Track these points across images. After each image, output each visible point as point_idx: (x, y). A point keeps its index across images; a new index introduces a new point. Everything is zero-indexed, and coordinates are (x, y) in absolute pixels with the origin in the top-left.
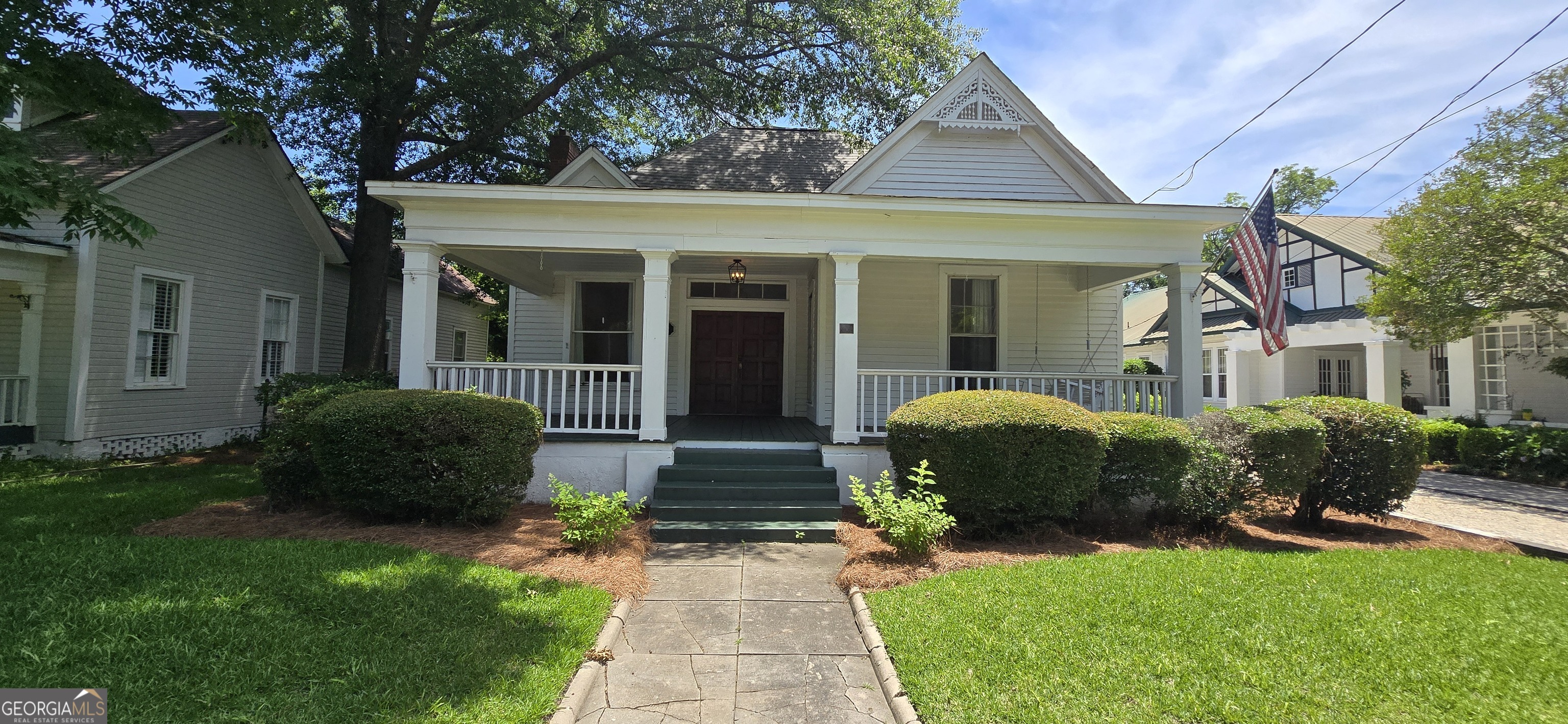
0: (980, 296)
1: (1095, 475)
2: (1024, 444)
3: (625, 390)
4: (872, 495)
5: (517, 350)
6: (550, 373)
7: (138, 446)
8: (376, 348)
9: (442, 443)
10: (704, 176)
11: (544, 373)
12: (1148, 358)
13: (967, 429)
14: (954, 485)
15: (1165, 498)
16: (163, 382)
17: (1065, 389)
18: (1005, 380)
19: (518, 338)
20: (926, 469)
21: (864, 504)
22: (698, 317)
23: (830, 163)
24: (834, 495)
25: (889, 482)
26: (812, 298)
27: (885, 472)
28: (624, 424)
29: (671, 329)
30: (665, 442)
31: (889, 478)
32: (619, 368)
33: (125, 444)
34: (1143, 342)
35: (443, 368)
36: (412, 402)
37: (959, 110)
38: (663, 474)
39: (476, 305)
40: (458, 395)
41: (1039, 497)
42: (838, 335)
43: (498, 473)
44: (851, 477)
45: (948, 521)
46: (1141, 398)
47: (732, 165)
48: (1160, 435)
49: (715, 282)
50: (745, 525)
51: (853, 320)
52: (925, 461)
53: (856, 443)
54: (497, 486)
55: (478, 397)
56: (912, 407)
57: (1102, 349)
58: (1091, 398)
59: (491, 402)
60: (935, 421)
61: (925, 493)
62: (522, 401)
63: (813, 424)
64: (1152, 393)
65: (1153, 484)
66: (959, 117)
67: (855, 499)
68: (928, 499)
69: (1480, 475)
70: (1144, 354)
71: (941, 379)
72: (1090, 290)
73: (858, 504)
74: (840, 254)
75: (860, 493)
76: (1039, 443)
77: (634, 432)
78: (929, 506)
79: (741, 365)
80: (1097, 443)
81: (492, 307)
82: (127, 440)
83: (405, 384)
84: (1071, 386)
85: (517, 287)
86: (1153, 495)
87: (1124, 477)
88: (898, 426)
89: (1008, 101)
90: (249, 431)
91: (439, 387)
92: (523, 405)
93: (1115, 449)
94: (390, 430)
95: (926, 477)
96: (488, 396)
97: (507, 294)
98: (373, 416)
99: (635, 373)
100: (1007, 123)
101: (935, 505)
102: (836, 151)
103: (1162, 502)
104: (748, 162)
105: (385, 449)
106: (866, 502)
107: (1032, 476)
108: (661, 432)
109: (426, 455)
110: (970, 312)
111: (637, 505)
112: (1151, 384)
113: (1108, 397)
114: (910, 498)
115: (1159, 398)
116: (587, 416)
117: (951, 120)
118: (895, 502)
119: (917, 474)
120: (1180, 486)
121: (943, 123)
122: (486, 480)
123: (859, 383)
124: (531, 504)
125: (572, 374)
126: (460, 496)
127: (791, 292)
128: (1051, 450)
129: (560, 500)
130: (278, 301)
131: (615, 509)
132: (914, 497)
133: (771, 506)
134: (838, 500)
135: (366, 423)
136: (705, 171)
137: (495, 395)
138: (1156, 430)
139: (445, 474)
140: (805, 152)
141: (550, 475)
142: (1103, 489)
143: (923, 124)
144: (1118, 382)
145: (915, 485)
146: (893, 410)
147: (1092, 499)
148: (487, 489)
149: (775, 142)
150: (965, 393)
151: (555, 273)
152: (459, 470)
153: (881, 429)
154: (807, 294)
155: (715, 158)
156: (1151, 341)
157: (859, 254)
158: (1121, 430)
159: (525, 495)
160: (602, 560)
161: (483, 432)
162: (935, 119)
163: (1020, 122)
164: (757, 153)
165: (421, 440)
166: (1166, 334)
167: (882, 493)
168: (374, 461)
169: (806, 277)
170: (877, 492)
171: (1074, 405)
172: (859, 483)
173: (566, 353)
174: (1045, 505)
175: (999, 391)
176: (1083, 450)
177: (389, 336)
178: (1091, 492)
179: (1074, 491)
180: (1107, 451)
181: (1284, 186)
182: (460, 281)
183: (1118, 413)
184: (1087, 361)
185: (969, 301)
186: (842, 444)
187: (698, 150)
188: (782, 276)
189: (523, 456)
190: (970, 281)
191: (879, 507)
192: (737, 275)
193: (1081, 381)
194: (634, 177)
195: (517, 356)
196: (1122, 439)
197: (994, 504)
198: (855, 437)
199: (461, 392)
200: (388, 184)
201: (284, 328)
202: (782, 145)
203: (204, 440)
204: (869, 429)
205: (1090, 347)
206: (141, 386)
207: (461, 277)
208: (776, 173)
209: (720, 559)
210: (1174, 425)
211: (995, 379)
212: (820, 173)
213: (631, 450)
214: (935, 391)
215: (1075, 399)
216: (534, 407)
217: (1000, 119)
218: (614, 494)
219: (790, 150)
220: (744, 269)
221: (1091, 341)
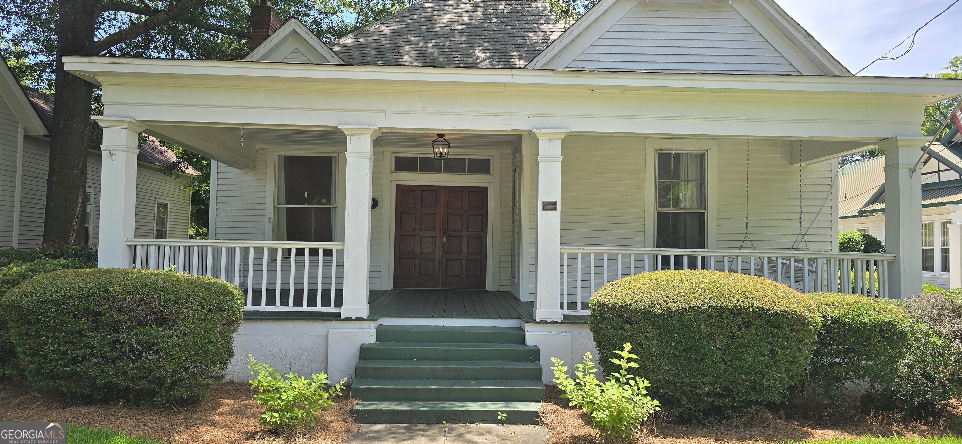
0: (688, 170)
1: (806, 358)
2: (731, 327)
3: (327, 265)
4: (574, 377)
5: (219, 224)
6: (251, 251)
8: (76, 221)
9: (140, 324)
11: (245, 251)
12: (866, 230)
13: (671, 312)
14: (659, 367)
15: (880, 383)
17: (776, 267)
18: (713, 258)
19: (220, 212)
20: (630, 352)
21: (566, 386)
22: (402, 191)
23: (536, 33)
24: (537, 375)
25: (592, 364)
26: (516, 172)
27: (588, 354)
28: (326, 302)
29: (375, 203)
30: (368, 320)
31: (591, 360)
32: (321, 246)
34: (861, 214)
35: (142, 246)
36: (110, 283)
38: (365, 352)
39: (178, 177)
40: (157, 274)
41: (747, 381)
42: (542, 214)
43: (197, 354)
44: (553, 359)
45: (653, 405)
46: (856, 275)
47: (436, 36)
48: (875, 318)
49: (419, 156)
50: (446, 405)
51: (556, 197)
52: (629, 344)
53: (559, 321)
54: (196, 366)
55: (178, 278)
56: (616, 287)
57: (815, 224)
58: (803, 276)
59: (190, 282)
60: (639, 303)
61: (628, 376)
62: (222, 280)
63: (516, 299)
64: (868, 270)
65: (867, 369)
67: (558, 381)
68: (632, 382)
70: (862, 226)
71: (646, 257)
72: (803, 164)
73: (560, 387)
74: (543, 130)
75: (563, 376)
76: (747, 327)
77: (336, 310)
78: (633, 390)
79: (445, 239)
80: (808, 326)
81: (195, 179)
83: (103, 263)
84: (783, 264)
85: (218, 161)
86: (867, 379)
87: (837, 360)
88: (601, 306)
91: (138, 265)
92: (223, 285)
93: (828, 332)
94: (87, 311)
95: (629, 360)
96: (187, 276)
97: (209, 165)
98: (70, 297)
99: (338, 250)
101: (639, 389)
102: (542, 21)
103: (878, 386)
104: (452, 33)
105: (82, 330)
106: (568, 385)
107: (740, 359)
108: (364, 310)
109: (123, 336)
110: (677, 185)
111: (338, 386)
112: (867, 262)
113: (822, 275)
114: (613, 381)
115: (876, 274)
116: (288, 291)
118: (599, 385)
119: (620, 357)
120: (896, 370)
122: (184, 361)
124: (232, 383)
125: (273, 251)
126: (159, 377)
127: (495, 167)
128: (759, 333)
129: (260, 381)
131: (315, 391)
132: (617, 380)
133: (473, 386)
134: (541, 380)
135: (63, 304)
136: (408, 42)
137: (194, 275)
138: (871, 313)
139: (144, 354)
141: (250, 356)
142: (815, 373)
144: (832, 261)
145: (618, 368)
146: (597, 288)
147: (803, 382)
148: (186, 369)
150: (672, 273)
151: (258, 147)
152: (157, 352)
153: (585, 306)
154: (511, 169)
155: (419, 29)
156: (870, 213)
157: (562, 131)
158: (832, 313)
159: (224, 376)
161: (182, 313)
164: (461, 23)
165: (118, 321)
166: (882, 206)
167: (584, 375)
168: (71, 342)
169: (510, 151)
170: (580, 375)
171: (783, 287)
172: (562, 366)
173: (269, 228)
174: (754, 389)
175: (706, 271)
176: (794, 333)
177: (89, 209)
178: (802, 376)
179: (784, 375)
180: (820, 334)
182: (161, 153)
183: (832, 294)
184: (801, 237)
185: (677, 176)
186: (545, 322)
187: (402, 21)
188: (486, 150)
189: (223, 336)
190: (678, 155)
191: (582, 390)
192: (441, 150)
193: (792, 260)
194: (336, 49)
195: (218, 233)
196: (835, 322)
197: (700, 388)
198: (558, 315)
199: (160, 271)
200: (86, 59)
204: (572, 305)
205: (803, 222)
207: (163, 148)
208: (480, 45)
209: (420, 441)
210: (890, 307)
211: (703, 258)
212: (525, 44)
213: (333, 327)
214: (640, 269)
215: (787, 278)
216: (234, 287)
218: (314, 376)
219: (494, 20)
220: (448, 144)
221: (804, 217)
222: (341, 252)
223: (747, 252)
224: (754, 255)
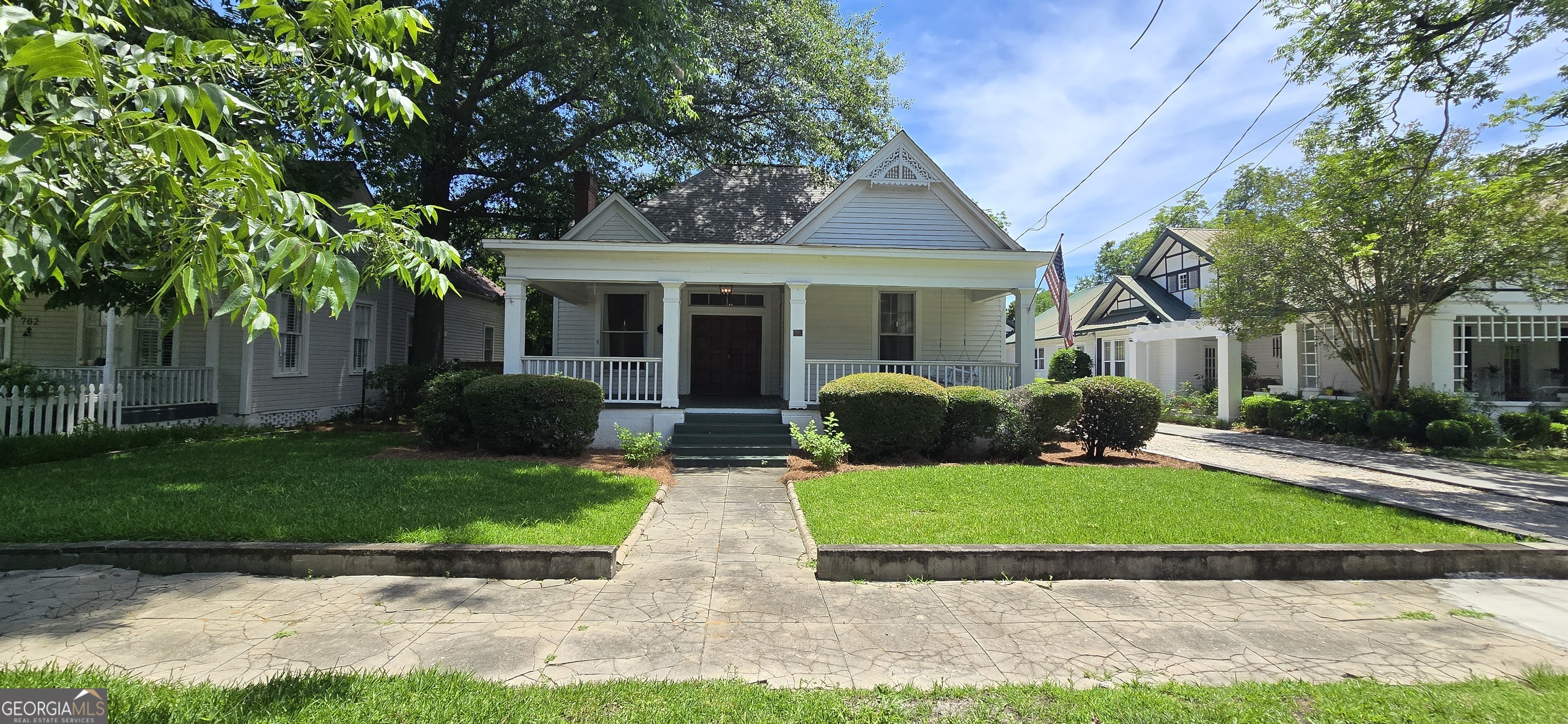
0: (903, 306)
3: (642, 376)
4: (804, 434)
5: (560, 346)
6: (602, 363)
7: (280, 419)
8: (438, 344)
10: (701, 208)
11: (580, 363)
14: (849, 427)
16: (293, 371)
17: (952, 373)
20: (833, 418)
21: (801, 443)
22: (695, 319)
23: (801, 195)
24: (789, 440)
25: (813, 426)
26: (782, 307)
28: (651, 397)
30: (678, 409)
31: (813, 423)
32: (638, 360)
33: (273, 417)
35: (530, 360)
36: (524, 382)
37: (886, 171)
38: (677, 427)
42: (793, 337)
43: (582, 424)
44: (796, 428)
45: (846, 447)
47: (723, 198)
48: (980, 398)
49: (709, 293)
50: (732, 457)
51: (802, 327)
52: (834, 413)
53: (804, 408)
54: (579, 432)
56: (833, 383)
60: (843, 391)
61: (833, 431)
63: (779, 399)
66: (886, 177)
67: (794, 436)
68: (835, 435)
69: (1277, 435)
71: (869, 366)
72: (982, 301)
73: (797, 442)
74: (795, 283)
75: (797, 433)
77: (658, 402)
78: (836, 439)
79: (729, 357)
80: (937, 403)
82: (274, 414)
84: (956, 371)
85: (560, 298)
89: (922, 165)
90: (347, 410)
91: (529, 371)
92: (594, 384)
95: (833, 422)
99: (658, 363)
100: (921, 181)
101: (839, 438)
102: (806, 184)
103: (987, 441)
104: (735, 195)
106: (799, 437)
108: (676, 403)
110: (895, 317)
111: (662, 445)
112: (1002, 369)
113: (980, 378)
114: (825, 434)
115: (1009, 378)
116: (626, 390)
117: (880, 179)
118: (816, 437)
119: (828, 420)
120: (995, 430)
121: (874, 181)
123: (806, 369)
127: (767, 304)
129: (622, 437)
130: (363, 307)
131: (653, 444)
132: (827, 433)
133: (748, 448)
134: (789, 443)
136: (701, 203)
137: (574, 378)
138: (978, 396)
140: (780, 185)
143: (859, 182)
144: (984, 368)
145: (827, 427)
149: (757, 177)
150: (886, 375)
153: (815, 399)
154: (776, 305)
155: (709, 192)
157: (807, 283)
159: (594, 439)
160: (648, 470)
162: (869, 178)
163: (930, 180)
164: (742, 187)
167: (810, 433)
170: (808, 433)
173: (597, 347)
180: (949, 409)
181: (1241, 184)
183: (966, 387)
185: (895, 310)
186: (795, 409)
187: (695, 185)
188: (760, 289)
189: (591, 419)
190: (895, 295)
191: (807, 440)
192: (726, 291)
194: (646, 209)
195: (560, 350)
198: (803, 405)
199: (553, 375)
200: (497, 241)
201: (366, 328)
202: (762, 180)
203: (319, 415)
204: (809, 399)
206: (281, 374)
208: (757, 205)
209: (716, 473)
212: (791, 204)
213: (656, 413)
214: (860, 372)
215: (960, 379)
217: (915, 178)
218: (653, 434)
219: (768, 184)
220: (731, 287)
221: (967, 338)
222: (660, 365)
223: (942, 363)
224: (947, 365)
